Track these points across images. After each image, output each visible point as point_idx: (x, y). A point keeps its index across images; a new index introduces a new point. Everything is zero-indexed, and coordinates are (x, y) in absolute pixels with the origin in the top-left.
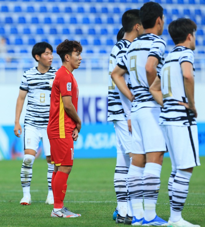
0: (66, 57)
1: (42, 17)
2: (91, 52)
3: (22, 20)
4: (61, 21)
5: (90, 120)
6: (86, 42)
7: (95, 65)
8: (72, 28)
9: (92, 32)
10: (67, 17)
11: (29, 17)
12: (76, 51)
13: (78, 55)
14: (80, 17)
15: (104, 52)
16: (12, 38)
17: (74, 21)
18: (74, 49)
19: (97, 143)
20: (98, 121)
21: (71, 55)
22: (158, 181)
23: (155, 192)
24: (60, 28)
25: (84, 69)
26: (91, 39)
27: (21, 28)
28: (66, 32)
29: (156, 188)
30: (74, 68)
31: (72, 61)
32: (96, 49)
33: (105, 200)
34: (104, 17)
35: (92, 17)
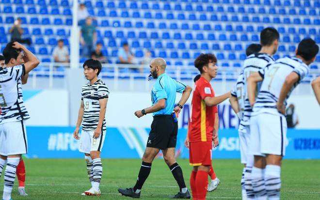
0: (204, 68)
1: (183, 33)
2: (227, 65)
3: (166, 36)
4: (200, 37)
5: (224, 126)
6: (222, 56)
7: (230, 77)
8: (210, 44)
9: (228, 47)
10: (206, 34)
11: (172, 33)
12: (212, 62)
13: (214, 66)
14: (217, 34)
15: (238, 65)
16: (157, 51)
17: (212, 37)
18: (210, 61)
19: (229, 146)
20: (231, 126)
21: (208, 66)
22: (279, 181)
23: (277, 191)
24: (199, 43)
25: (220, 80)
26: (226, 54)
27: (164, 42)
28: (205, 46)
29: (278, 187)
30: (211, 77)
31: (209, 71)
32: (231, 63)
33: (236, 196)
34: (239, 35)
35: (228, 34)
